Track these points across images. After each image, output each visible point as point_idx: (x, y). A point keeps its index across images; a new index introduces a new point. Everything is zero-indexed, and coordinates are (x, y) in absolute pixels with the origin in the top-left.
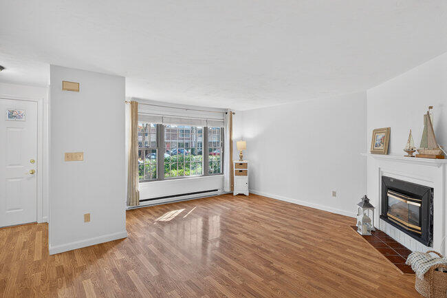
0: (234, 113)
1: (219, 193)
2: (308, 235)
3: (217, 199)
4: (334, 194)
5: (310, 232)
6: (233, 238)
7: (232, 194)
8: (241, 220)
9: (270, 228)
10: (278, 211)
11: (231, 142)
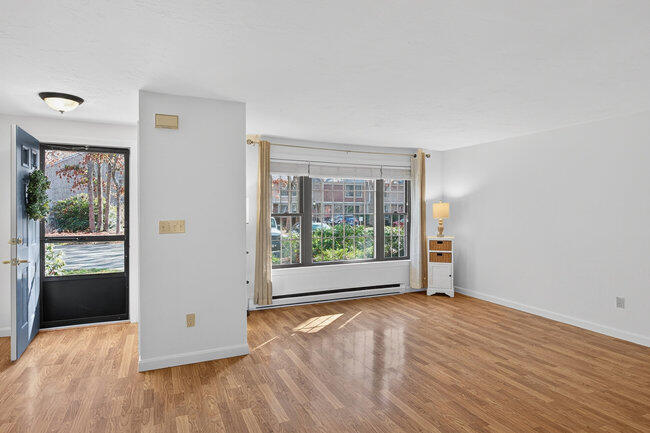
0: (428, 156)
1: (402, 289)
2: (564, 377)
3: (397, 301)
4: (620, 303)
5: (566, 371)
6: (420, 371)
7: (424, 293)
8: (436, 340)
9: (488, 358)
10: (508, 329)
11: (423, 204)
